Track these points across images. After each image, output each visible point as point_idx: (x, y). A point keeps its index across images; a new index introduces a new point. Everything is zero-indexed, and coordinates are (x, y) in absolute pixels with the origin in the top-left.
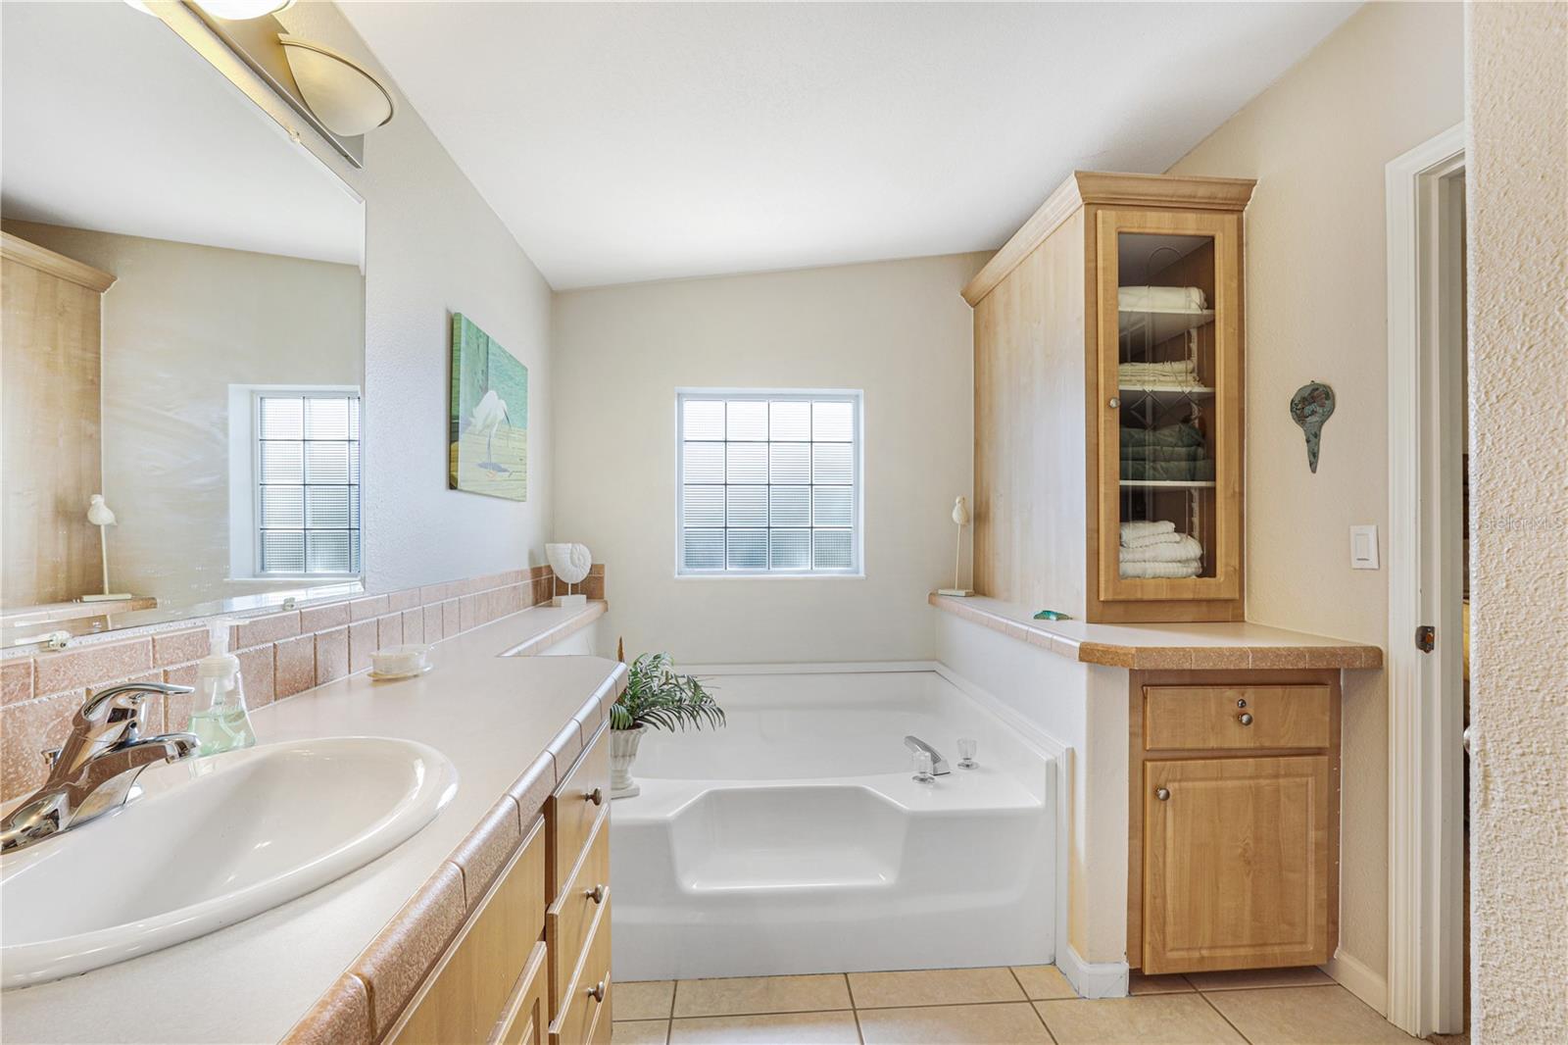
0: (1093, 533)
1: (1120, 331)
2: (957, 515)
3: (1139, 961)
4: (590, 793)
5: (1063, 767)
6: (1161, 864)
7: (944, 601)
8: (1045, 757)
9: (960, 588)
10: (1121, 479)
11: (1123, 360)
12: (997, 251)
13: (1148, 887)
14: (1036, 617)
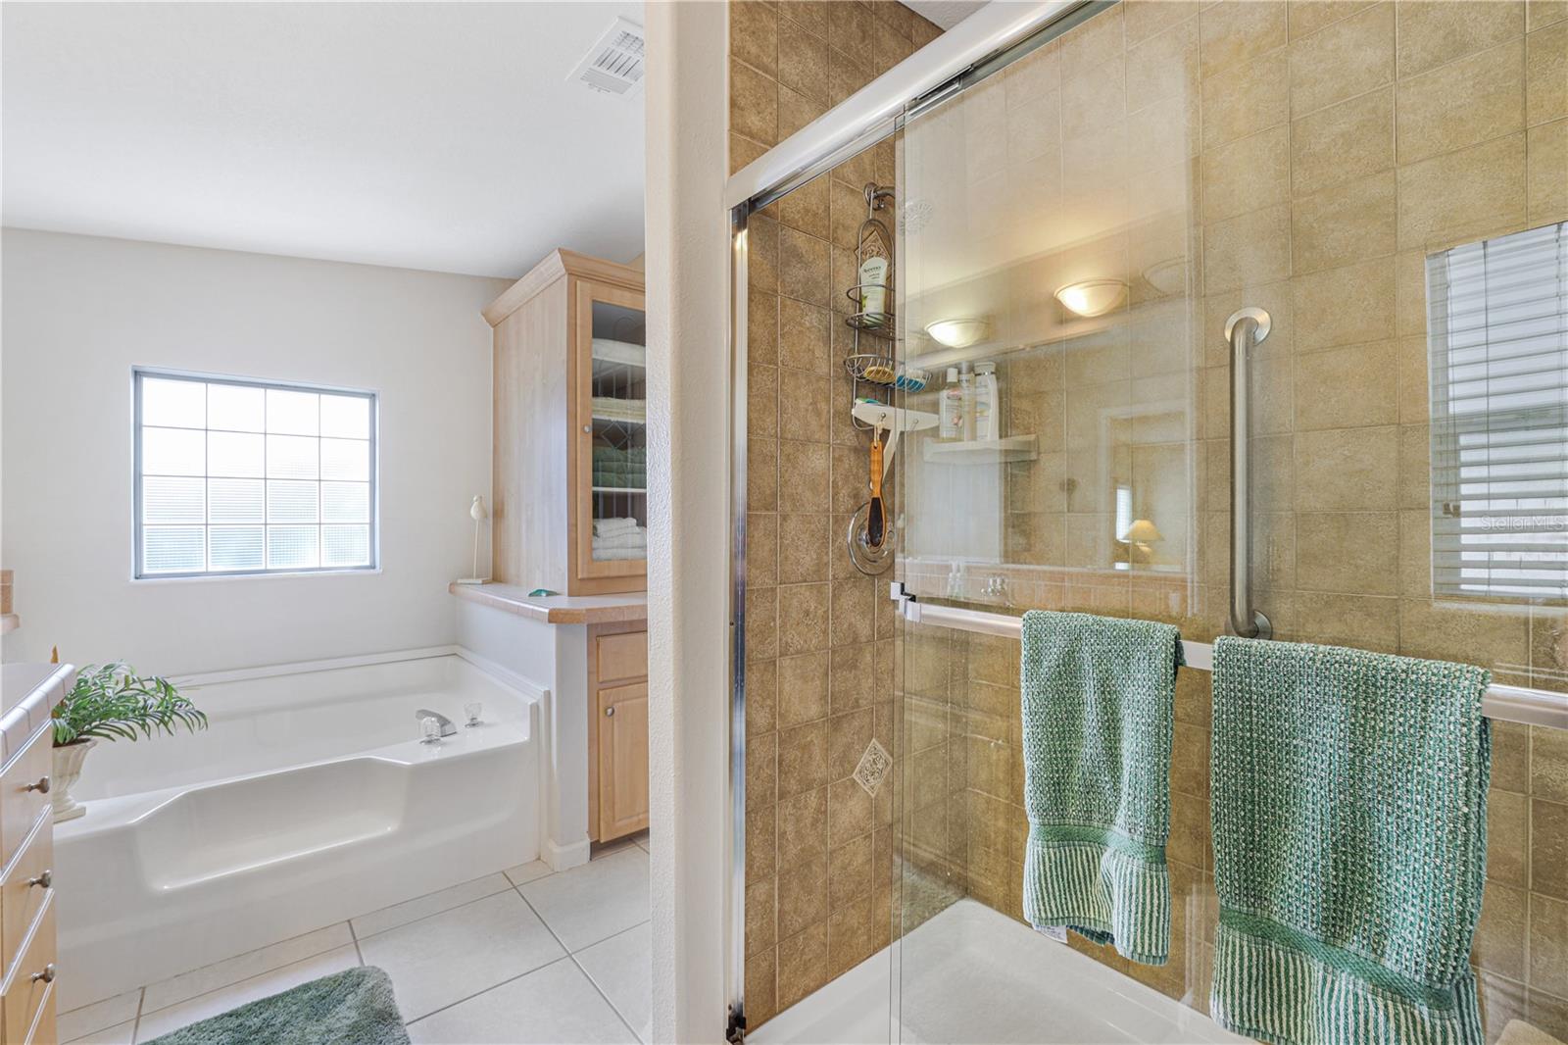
0: (572, 527)
1: (593, 375)
2: (474, 512)
3: (597, 834)
4: (37, 782)
5: (542, 707)
6: (610, 761)
7: (462, 590)
8: (531, 701)
9: (478, 577)
10: (594, 485)
11: (595, 394)
12: (517, 281)
13: (602, 779)
14: (531, 595)
